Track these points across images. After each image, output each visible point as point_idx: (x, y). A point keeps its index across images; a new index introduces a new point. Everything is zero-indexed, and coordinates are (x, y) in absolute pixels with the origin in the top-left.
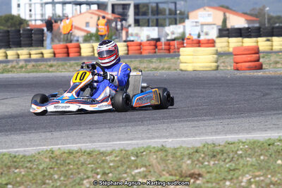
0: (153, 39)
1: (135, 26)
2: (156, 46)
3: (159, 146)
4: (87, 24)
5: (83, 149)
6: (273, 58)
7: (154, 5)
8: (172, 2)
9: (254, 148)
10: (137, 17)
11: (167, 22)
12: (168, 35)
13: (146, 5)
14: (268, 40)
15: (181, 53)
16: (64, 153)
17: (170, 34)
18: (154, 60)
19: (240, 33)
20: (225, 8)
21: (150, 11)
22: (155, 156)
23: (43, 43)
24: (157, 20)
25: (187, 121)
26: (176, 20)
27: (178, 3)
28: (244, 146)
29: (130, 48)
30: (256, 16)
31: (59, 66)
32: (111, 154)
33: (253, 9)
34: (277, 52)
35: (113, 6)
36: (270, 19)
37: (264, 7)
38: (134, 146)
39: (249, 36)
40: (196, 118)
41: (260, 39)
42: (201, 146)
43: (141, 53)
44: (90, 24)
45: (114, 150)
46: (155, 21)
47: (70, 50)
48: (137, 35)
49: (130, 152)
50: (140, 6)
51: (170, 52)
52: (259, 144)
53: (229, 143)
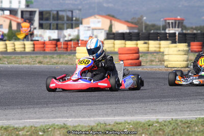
0: (54, 40)
1: (39, 29)
2: (56, 45)
3: (62, 124)
4: (1, 26)
5: (1, 125)
6: (149, 57)
7: (55, 12)
8: (69, 11)
9: (137, 128)
10: (41, 22)
11: (65, 26)
12: (65, 36)
13: (49, 12)
14: (145, 43)
15: (77, 51)
17: (67, 36)
18: (55, 56)
19: (123, 37)
20: (112, 16)
21: (51, 17)
22: (58, 132)
24: (57, 24)
25: (83, 105)
26: (72, 24)
27: (74, 11)
28: (129, 126)
29: (36, 46)
30: (135, 23)
32: (23, 129)
33: (133, 18)
34: (152, 53)
36: (147, 26)
37: (142, 17)
38: (41, 124)
39: (131, 40)
40: (90, 103)
41: (139, 42)
42: (95, 125)
43: (44, 50)
44: (4, 26)
45: (25, 126)
46: (55, 26)
48: (41, 36)
49: (38, 129)
50: (44, 13)
51: (67, 50)
52: (141, 125)
53: (117, 124)
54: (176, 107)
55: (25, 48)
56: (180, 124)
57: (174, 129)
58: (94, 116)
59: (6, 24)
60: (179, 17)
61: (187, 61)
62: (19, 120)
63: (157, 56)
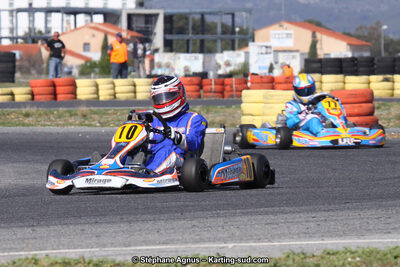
0: (195, 74)
1: (165, 51)
2: (201, 86)
4: (86, 46)
5: (87, 257)
6: (395, 110)
7: (198, 17)
8: (227, 14)
9: (371, 263)
10: (169, 37)
11: (219, 44)
12: (219, 67)
13: (185, 17)
14: (387, 80)
15: (244, 99)
16: (56, 263)
17: (223, 66)
19: (339, 67)
20: (315, 24)
21: (190, 26)
23: (13, 77)
24: (202, 41)
25: (256, 213)
26: (233, 41)
27: (237, 14)
28: (354, 258)
30: (365, 38)
31: (40, 115)
33: (361, 27)
36: (389, 44)
37: (379, 25)
39: (355, 73)
40: (270, 209)
41: (373, 78)
42: (284, 256)
44: (92, 47)
46: (198, 44)
47: (59, 89)
48: (168, 66)
50: (174, 18)
51: (223, 97)
52: (378, 256)
53: (328, 253)
55: (135, 92)
58: (281, 237)
59: (97, 42)
62: (125, 246)
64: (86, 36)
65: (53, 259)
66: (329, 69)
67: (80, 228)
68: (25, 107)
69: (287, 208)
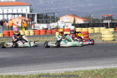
0: (45, 29)
1: (37, 23)
2: (46, 32)
3: (47, 73)
4: (17, 22)
5: (15, 75)
6: (95, 36)
7: (45, 14)
8: (53, 13)
9: (86, 74)
10: (38, 20)
11: (51, 21)
13: (42, 15)
14: (92, 29)
15: (56, 34)
16: (7, 76)
17: (52, 26)
18: (45, 37)
19: (81, 26)
20: (75, 15)
21: (43, 17)
24: (47, 21)
25: (58, 62)
26: (54, 20)
27: (55, 13)
28: (82, 72)
29: (35, 32)
30: (87, 19)
31: (6, 40)
33: (86, 16)
34: (96, 34)
35: (28, 15)
36: (93, 20)
37: (91, 15)
38: (36, 73)
39: (85, 27)
40: (62, 61)
41: (89, 28)
42: (64, 73)
43: (40, 34)
44: (19, 23)
45: (28, 75)
46: (46, 21)
47: (10, 34)
48: (38, 27)
49: (34, 76)
50: (39, 15)
51: (52, 34)
52: (88, 72)
53: (75, 72)
54: (107, 62)
55: (30, 34)
56: (108, 71)
57: (105, 74)
58: (64, 68)
59: (20, 21)
60: (110, 15)
61: (114, 37)
62: (25, 71)
63: (99, 35)
64: (18, 20)
65: (6, 75)
66: (78, 26)
67: (14, 67)
68: (2, 38)
69: (66, 61)
